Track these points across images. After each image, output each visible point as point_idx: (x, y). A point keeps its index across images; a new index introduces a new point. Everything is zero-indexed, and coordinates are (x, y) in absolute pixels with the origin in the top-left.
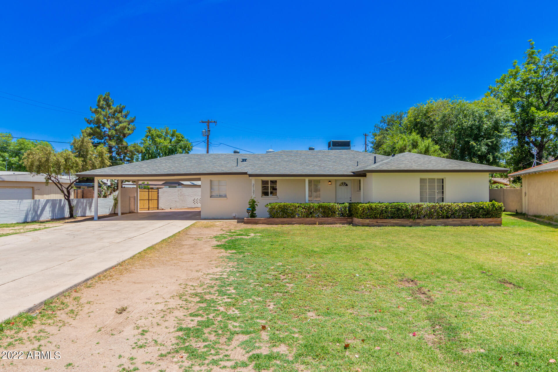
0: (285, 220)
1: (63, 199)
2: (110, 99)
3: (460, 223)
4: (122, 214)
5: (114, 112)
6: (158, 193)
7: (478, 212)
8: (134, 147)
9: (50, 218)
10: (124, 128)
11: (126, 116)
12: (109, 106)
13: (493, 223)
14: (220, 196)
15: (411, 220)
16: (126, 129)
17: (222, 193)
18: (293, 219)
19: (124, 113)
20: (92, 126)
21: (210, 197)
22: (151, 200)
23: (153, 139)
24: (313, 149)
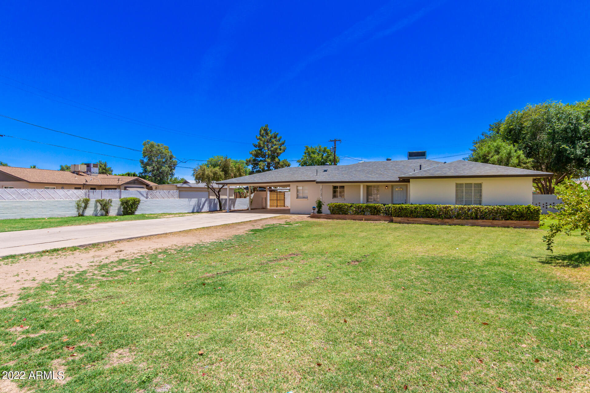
0: (340, 216)
1: (216, 198)
2: (268, 129)
3: (490, 224)
4: (251, 209)
5: (270, 138)
6: (284, 195)
7: (510, 214)
8: (283, 162)
9: (208, 210)
10: (276, 149)
11: (279, 140)
12: (267, 134)
13: (529, 225)
14: (304, 198)
15: (439, 219)
16: (278, 150)
17: (305, 195)
18: (346, 216)
19: (278, 138)
20: (257, 149)
21: (297, 198)
22: (279, 200)
23: (309, 155)
24: (390, 160)
